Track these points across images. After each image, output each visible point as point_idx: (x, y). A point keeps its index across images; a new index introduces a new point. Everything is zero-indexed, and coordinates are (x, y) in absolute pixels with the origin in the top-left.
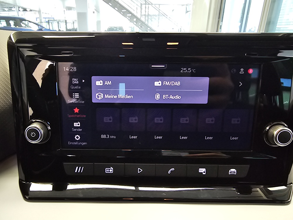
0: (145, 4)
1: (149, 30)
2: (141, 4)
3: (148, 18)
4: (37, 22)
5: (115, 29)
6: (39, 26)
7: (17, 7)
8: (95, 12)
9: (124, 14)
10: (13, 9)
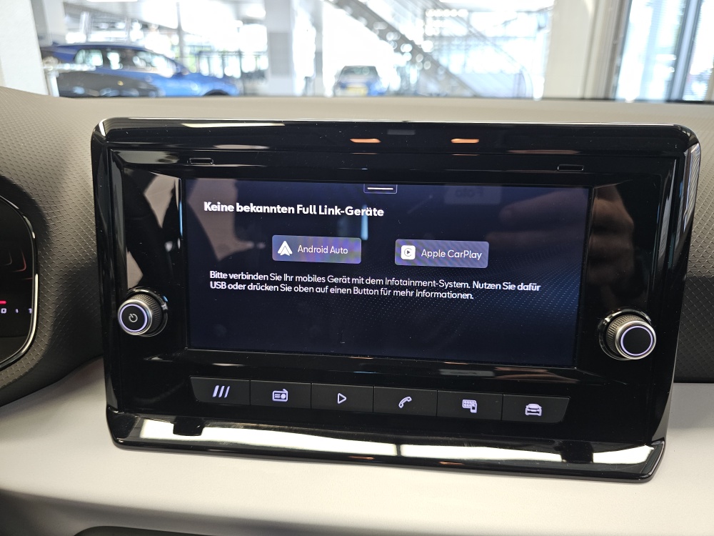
3: (440, 46)
4: (173, 56)
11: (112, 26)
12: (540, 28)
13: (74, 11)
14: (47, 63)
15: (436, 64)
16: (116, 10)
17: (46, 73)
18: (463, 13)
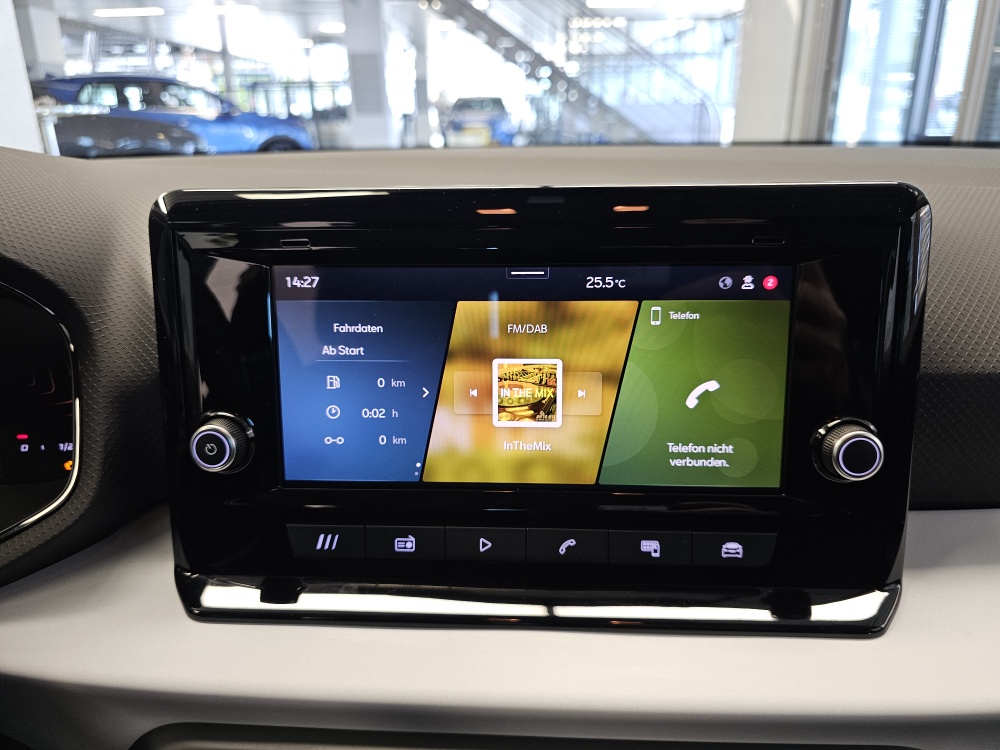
4: (215, 90)
7: (153, 43)
10: (141, 49)
11: (129, 50)
12: (727, 41)
13: (74, 29)
14: (41, 104)
15: (586, 95)
16: (134, 28)
17: (40, 118)
18: (620, 23)
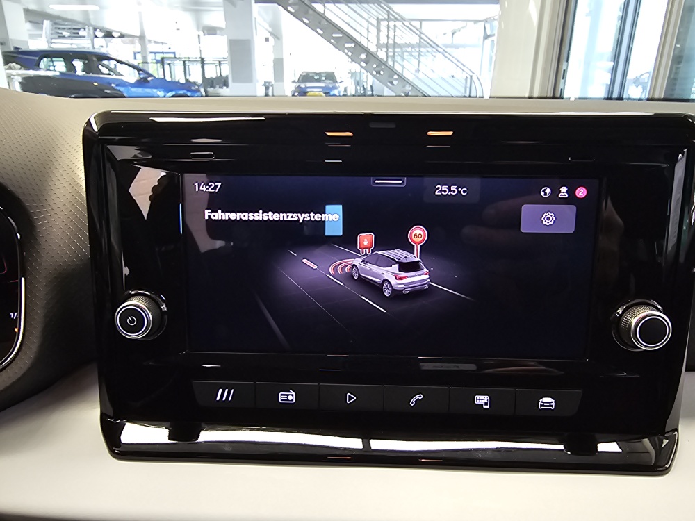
0: (388, 20)
1: (396, 80)
2: (378, 20)
3: (394, 52)
4: (135, 63)
5: (316, 78)
6: (141, 72)
7: (91, 28)
8: (271, 39)
9: (338, 44)
10: (81, 33)
11: (75, 34)
12: (486, 37)
13: (35, 17)
14: (10, 68)
15: (392, 72)
16: (79, 18)
17: (9, 77)
18: (417, 24)
